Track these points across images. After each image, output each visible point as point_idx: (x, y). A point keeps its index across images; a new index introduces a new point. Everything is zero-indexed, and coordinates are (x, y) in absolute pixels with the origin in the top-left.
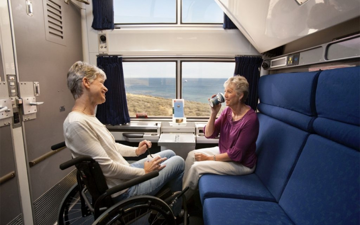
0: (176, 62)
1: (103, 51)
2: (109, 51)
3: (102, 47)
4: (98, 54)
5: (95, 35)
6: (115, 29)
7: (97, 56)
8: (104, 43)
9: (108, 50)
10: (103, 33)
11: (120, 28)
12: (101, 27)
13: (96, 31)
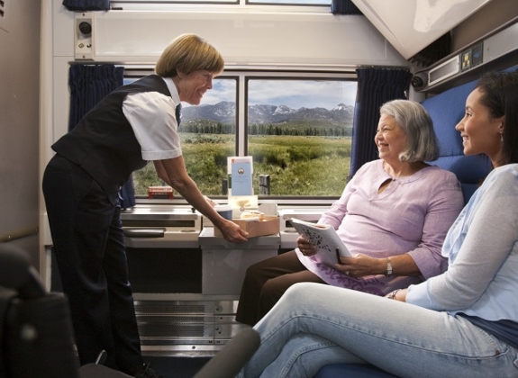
0: (237, 79)
1: (84, 53)
2: (97, 53)
3: (81, 46)
4: (72, 60)
5: (70, 21)
6: (111, 11)
7: (70, 63)
8: (86, 37)
9: (94, 52)
10: (85, 17)
11: (121, 9)
12: (82, 5)
13: (72, 13)
